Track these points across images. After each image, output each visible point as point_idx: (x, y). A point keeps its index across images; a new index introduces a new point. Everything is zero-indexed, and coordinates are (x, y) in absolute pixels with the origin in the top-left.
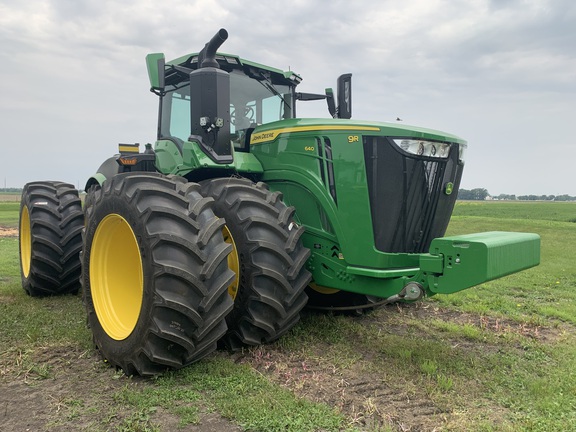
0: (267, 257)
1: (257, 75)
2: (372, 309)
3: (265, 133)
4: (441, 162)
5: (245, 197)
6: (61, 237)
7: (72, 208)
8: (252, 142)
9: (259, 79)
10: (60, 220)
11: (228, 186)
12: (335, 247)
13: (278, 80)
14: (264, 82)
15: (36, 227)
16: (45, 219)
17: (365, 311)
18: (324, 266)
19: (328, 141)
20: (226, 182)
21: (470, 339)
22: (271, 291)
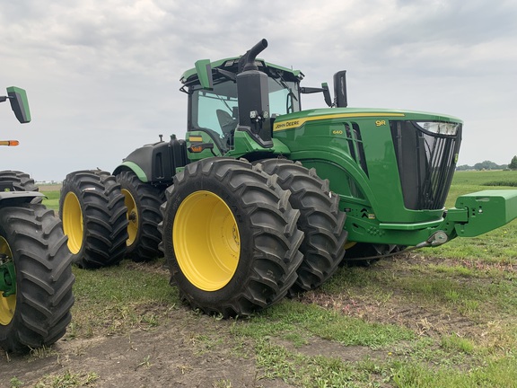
0: (319, 219)
1: (274, 74)
2: (378, 260)
3: (289, 121)
4: (449, 138)
5: (295, 173)
6: (110, 217)
7: (114, 192)
8: (275, 130)
9: (274, 77)
10: (108, 202)
11: (280, 165)
12: (364, 210)
13: (289, 77)
14: (278, 80)
15: (89, 209)
16: (95, 202)
17: (372, 261)
18: (355, 225)
19: (356, 126)
20: (275, 162)
21: (466, 276)
22: (324, 246)
